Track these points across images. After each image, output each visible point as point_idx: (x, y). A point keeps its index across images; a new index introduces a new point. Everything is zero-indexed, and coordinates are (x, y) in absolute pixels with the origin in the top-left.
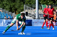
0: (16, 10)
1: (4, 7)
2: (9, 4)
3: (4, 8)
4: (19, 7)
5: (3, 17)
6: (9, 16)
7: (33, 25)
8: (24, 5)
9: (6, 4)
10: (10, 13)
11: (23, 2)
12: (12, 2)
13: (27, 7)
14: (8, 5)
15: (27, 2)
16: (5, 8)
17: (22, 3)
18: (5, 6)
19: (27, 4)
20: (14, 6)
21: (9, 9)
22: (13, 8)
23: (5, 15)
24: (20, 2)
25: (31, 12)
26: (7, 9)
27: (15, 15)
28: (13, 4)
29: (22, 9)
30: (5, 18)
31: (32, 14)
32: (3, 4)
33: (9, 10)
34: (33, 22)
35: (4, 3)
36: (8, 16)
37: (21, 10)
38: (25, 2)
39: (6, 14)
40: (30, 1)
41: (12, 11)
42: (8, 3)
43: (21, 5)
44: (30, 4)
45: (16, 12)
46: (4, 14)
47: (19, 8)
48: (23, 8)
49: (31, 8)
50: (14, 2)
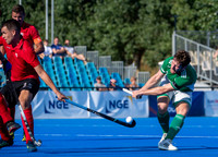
0: (140, 52)
1: (94, 40)
2: (112, 28)
3: (92, 45)
4: (152, 40)
5: (88, 82)
6: (115, 76)
7: (207, 114)
8: (174, 35)
9: (103, 31)
10: (118, 64)
11: (170, 22)
12: (125, 21)
13: (186, 40)
14: (107, 32)
15: (184, 21)
16: (96, 45)
17: (165, 24)
18: (96, 37)
19: (184, 29)
20: (132, 37)
21: (112, 48)
22: (128, 46)
23: (95, 72)
24: (154, 23)
25: (200, 60)
26: (104, 49)
27: (138, 72)
28: (130, 29)
29: (163, 48)
30: (97, 84)
31: (204, 69)
32: (88, 30)
33: (113, 52)
34: (209, 101)
35: (91, 25)
36: (108, 77)
37: (160, 52)
38: (177, 21)
39: (102, 70)
40: (196, 18)
42: (108, 27)
43: (159, 33)
44: (197, 28)
45: (142, 61)
46: (92, 70)
47: (152, 44)
48: (168, 44)
49: (198, 45)
50: (132, 22)
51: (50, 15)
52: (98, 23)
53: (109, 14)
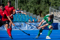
0: (41, 12)
1: (28, 9)
2: (33, 6)
3: (28, 10)
4: (44, 9)
5: (27, 20)
6: (34, 19)
7: (59, 29)
9: (31, 7)
10: (35, 15)
11: (49, 4)
12: (37, 4)
13: (53, 9)
14: (32, 7)
15: (53, 4)
16: (29, 10)
17: (47, 5)
18: (29, 8)
19: (53, 6)
20: (39, 8)
21: (33, 11)
22: (38, 11)
24: (45, 4)
25: (57, 14)
26: (31, 11)
27: (40, 18)
28: (38, 6)
29: (47, 11)
30: (29, 21)
31: (58, 17)
32: (27, 6)
33: (33, 12)
34: (59, 26)
35: (28, 5)
36: (32, 19)
37: (46, 12)
38: (51, 4)
39: (31, 17)
40: (56, 3)
41: (36, 14)
42: (32, 5)
43: (46, 7)
44: (56, 6)
45: (41, 15)
46: (28, 17)
47: (44, 10)
48: (48, 10)
49: (57, 10)
50: (39, 4)
51: (16, 2)
52: (30, 4)
53: (32, 2)
